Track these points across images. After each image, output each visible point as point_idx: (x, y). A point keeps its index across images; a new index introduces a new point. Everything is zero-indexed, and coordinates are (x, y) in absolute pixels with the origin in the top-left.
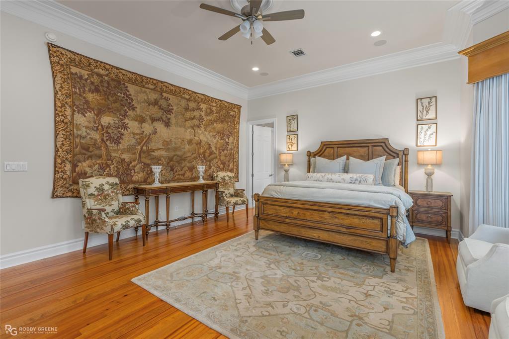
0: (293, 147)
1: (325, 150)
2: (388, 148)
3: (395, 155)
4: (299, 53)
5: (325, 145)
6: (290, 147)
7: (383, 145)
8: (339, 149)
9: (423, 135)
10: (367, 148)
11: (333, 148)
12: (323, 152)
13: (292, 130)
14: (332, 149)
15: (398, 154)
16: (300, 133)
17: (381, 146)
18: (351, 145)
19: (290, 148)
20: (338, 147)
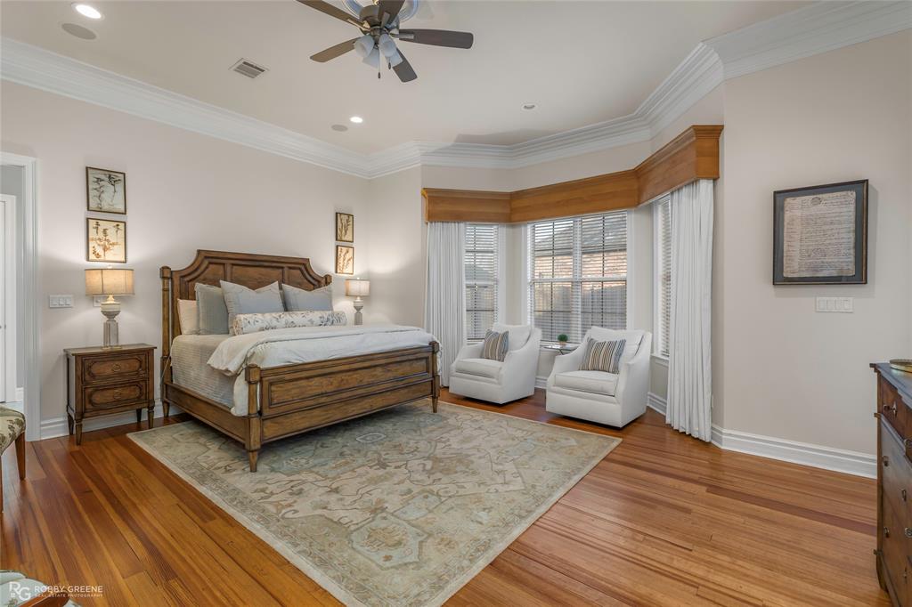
0: (108, 253)
1: (207, 268)
2: (310, 276)
3: (316, 283)
4: (250, 69)
5: (206, 257)
6: (100, 250)
7: (303, 268)
8: (235, 267)
9: (342, 259)
10: (280, 270)
11: (224, 264)
12: (202, 273)
13: (105, 207)
14: (221, 267)
15: (319, 282)
16: (130, 218)
17: (300, 269)
18: (257, 263)
19: (98, 256)
20: (233, 265)
